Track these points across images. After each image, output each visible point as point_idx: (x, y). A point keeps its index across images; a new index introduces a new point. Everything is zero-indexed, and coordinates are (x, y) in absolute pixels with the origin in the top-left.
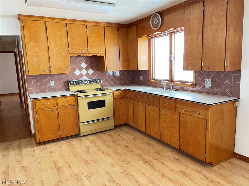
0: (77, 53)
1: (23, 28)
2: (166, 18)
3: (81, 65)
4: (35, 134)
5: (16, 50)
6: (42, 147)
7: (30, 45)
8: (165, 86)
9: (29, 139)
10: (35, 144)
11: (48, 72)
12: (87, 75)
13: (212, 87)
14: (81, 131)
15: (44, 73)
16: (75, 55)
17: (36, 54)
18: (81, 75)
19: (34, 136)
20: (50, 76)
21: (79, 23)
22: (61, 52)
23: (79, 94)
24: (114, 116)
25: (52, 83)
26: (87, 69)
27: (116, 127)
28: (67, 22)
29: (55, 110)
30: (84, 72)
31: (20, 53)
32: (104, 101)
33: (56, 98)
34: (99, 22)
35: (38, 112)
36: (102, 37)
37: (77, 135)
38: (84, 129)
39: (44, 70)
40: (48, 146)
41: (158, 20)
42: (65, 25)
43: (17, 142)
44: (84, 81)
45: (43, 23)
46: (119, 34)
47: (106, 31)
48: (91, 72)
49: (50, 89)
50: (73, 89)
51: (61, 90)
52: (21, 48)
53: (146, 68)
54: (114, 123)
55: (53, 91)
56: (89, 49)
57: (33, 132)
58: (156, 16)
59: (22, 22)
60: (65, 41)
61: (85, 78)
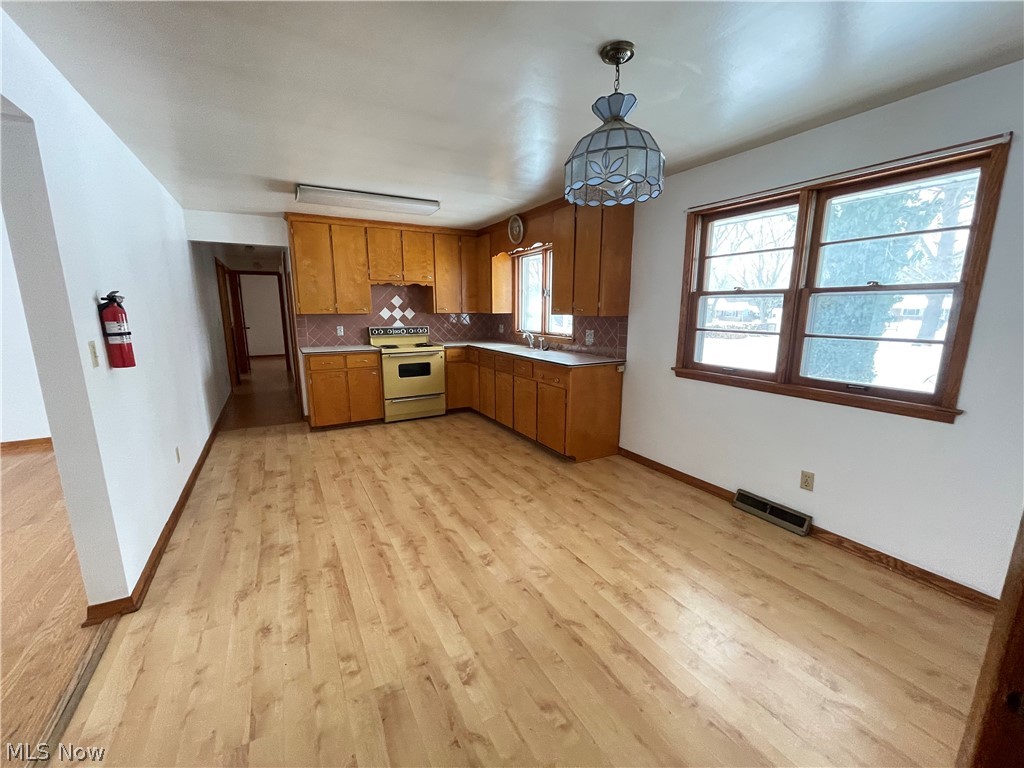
0: (385, 278)
1: (292, 236)
2: (532, 225)
3: (392, 301)
4: (309, 417)
5: (281, 270)
6: (320, 434)
7: (304, 263)
8: (531, 341)
9: (300, 424)
10: (308, 429)
11: (332, 311)
12: (403, 319)
13: (594, 345)
14: (387, 414)
15: (325, 312)
16: (381, 283)
17: (313, 279)
18: (392, 319)
19: (307, 419)
20: (337, 317)
21: (389, 227)
22: (356, 276)
23: (384, 351)
24: (447, 392)
25: (341, 331)
26: (403, 308)
27: (449, 412)
28: (367, 225)
29: (343, 376)
30: (398, 314)
31: (287, 275)
32: (428, 365)
33: (345, 355)
34: (424, 227)
35: (314, 376)
36: (430, 252)
37: (381, 421)
38: (391, 411)
39: (325, 306)
40: (330, 434)
41: (519, 227)
42: (363, 230)
43: (279, 428)
44: (397, 329)
45: (327, 226)
46: (460, 248)
47: (437, 242)
48: (410, 314)
49: (337, 341)
50: (376, 342)
51: (355, 344)
52: (289, 269)
53: (507, 310)
54: (447, 404)
55: (342, 344)
56: (405, 273)
57: (306, 413)
58: (516, 220)
59: (291, 225)
60: (362, 259)
61: (398, 324)
